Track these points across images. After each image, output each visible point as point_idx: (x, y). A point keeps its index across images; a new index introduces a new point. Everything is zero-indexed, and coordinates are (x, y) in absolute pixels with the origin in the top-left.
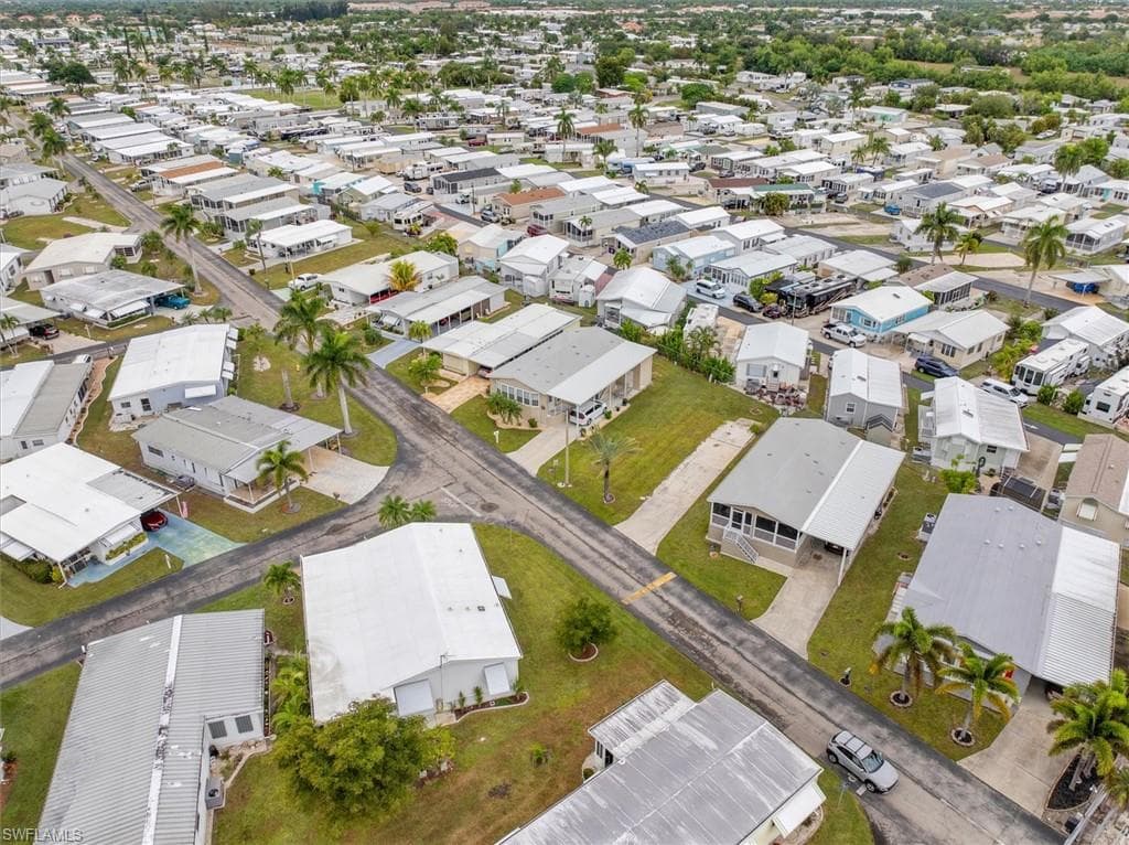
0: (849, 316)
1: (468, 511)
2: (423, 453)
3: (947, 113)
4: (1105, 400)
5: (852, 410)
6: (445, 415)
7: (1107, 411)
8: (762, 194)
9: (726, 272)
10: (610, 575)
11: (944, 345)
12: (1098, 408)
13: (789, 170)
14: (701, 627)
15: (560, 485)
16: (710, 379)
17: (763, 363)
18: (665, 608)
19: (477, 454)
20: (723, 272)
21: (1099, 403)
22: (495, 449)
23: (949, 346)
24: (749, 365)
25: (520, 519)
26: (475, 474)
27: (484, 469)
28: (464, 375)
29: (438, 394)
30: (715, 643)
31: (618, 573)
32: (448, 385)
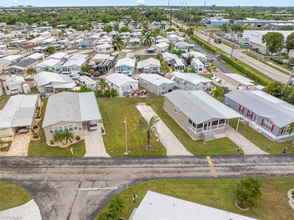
0: (122, 68)
1: (109, 190)
2: (42, 180)
3: (62, 27)
4: (201, 68)
5: (164, 88)
6: (26, 158)
7: (201, 70)
8: (46, 47)
9: (69, 68)
10: (196, 171)
11: (154, 68)
12: (199, 70)
13: (43, 42)
14: (243, 166)
15: (125, 153)
16: (111, 97)
17: (127, 85)
18: (226, 169)
19: (69, 164)
20: (67, 68)
21: (200, 69)
22: (75, 158)
23: (155, 68)
24: (123, 87)
25: (134, 177)
26: (84, 172)
27: (85, 168)
28: (11, 136)
29: (8, 151)
30: (253, 167)
31: (196, 169)
32: (7, 145)
